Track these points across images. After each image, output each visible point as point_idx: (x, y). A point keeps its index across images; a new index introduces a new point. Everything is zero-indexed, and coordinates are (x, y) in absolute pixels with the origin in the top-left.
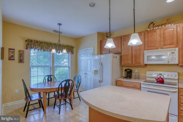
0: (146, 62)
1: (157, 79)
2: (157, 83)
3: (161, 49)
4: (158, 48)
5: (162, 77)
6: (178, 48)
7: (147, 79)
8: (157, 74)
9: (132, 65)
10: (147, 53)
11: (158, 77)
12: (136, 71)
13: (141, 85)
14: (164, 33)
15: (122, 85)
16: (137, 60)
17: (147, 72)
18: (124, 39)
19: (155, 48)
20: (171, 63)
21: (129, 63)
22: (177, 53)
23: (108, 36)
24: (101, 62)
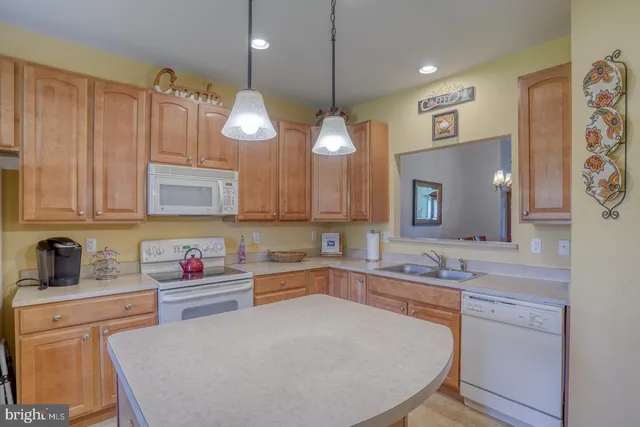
1: (187, 264)
2: (185, 277)
3: (198, 167)
4: (191, 162)
5: (197, 256)
6: (236, 173)
7: (145, 270)
8: (176, 249)
9: (89, 221)
10: (161, 176)
11: (189, 256)
12: (91, 245)
13: (157, 296)
14: (207, 121)
15: (55, 324)
16: (114, 198)
17: (145, 246)
18: (40, 84)
19: (182, 160)
20: (225, 213)
21: (71, 210)
22: (236, 185)
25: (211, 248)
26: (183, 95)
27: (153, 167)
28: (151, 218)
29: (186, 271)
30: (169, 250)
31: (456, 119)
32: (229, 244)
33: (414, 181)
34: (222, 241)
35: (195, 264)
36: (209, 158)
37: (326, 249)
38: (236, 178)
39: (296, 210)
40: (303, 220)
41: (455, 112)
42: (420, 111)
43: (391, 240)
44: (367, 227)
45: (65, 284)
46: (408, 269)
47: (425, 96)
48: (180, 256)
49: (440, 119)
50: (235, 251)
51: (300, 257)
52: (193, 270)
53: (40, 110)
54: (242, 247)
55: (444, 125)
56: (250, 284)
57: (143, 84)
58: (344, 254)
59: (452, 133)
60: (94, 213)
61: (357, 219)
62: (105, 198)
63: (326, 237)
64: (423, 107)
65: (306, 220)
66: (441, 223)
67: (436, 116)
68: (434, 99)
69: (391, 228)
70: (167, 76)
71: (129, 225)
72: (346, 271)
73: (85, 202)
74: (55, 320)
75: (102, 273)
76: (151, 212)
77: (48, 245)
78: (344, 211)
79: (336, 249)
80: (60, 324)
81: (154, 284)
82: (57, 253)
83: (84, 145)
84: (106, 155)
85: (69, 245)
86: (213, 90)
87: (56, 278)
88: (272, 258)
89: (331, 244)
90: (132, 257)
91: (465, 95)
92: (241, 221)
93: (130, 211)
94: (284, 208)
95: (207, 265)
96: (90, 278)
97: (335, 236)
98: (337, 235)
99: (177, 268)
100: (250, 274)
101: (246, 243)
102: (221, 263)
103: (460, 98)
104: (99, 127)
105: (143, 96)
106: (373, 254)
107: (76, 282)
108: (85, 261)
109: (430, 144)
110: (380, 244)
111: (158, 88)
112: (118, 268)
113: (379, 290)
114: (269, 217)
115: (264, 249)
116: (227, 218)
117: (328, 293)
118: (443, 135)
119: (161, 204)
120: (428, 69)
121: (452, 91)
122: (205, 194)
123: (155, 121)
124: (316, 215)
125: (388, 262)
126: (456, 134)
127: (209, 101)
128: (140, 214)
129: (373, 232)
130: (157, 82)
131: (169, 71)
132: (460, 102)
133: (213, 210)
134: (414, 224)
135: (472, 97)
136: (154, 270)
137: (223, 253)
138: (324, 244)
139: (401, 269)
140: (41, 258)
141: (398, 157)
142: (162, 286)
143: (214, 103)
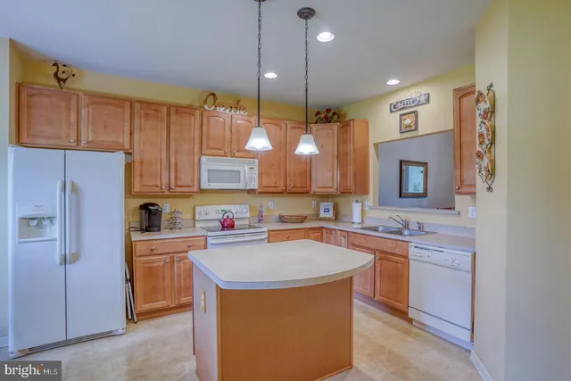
0: (204, 185)
1: (224, 222)
2: (223, 230)
3: (231, 157)
4: (227, 154)
5: (231, 216)
6: (257, 161)
7: (198, 225)
8: (217, 211)
9: (167, 193)
10: (208, 164)
11: (225, 217)
12: (166, 207)
13: (206, 240)
14: (238, 125)
15: (152, 252)
16: (181, 179)
17: (198, 209)
18: (143, 112)
19: (222, 153)
20: (249, 187)
21: (157, 186)
22: (256, 168)
23: (63, 76)
24: (73, 184)
25: (239, 211)
26: (222, 109)
27: (204, 158)
28: (202, 191)
29: (223, 226)
30: (212, 212)
31: (417, 117)
32: (251, 209)
33: (401, 161)
34: (247, 207)
35: (229, 222)
36: (239, 151)
37: (323, 215)
38: (257, 163)
39: (298, 185)
40: (304, 192)
41: (415, 113)
42: (391, 111)
43: (371, 208)
44: (352, 198)
45: (154, 231)
46: (380, 229)
47: (394, 100)
48: (220, 216)
49: (405, 117)
50: (257, 214)
51: (303, 219)
52: (228, 225)
53: (142, 127)
54: (261, 212)
55: (408, 121)
56: (265, 236)
57: (197, 104)
58: (337, 218)
59: (413, 128)
60: (170, 189)
61: (345, 192)
62: (176, 178)
63: (324, 205)
64: (394, 108)
65: (307, 193)
66: (427, 196)
67: (401, 115)
68: (401, 102)
69: (371, 200)
70: (211, 98)
71: (188, 196)
72: (335, 230)
73: (165, 181)
74: (152, 250)
75: (173, 226)
76: (202, 188)
77: (145, 207)
78: (335, 185)
79: (330, 215)
80: (155, 252)
81: (204, 233)
82: (150, 212)
83: (164, 147)
84: (176, 152)
85: (156, 208)
86: (241, 103)
87: (149, 227)
88: (282, 219)
89: (327, 210)
90: (189, 216)
91: (423, 99)
92: (260, 193)
93: (190, 186)
94: (290, 185)
95: (237, 223)
96: (165, 228)
97: (330, 205)
98: (331, 204)
99: (218, 224)
100: (265, 229)
101: (264, 209)
102: (246, 222)
103: (419, 101)
104: (172, 135)
105: (198, 113)
106: (357, 218)
107: (159, 230)
108: (164, 218)
109: (398, 136)
110: (363, 211)
111: (206, 107)
112: (183, 222)
113: (357, 244)
114: (279, 190)
115: (277, 213)
116: (251, 191)
117: (322, 241)
118: (407, 129)
119: (209, 182)
120: (393, 82)
121: (413, 96)
122: (236, 175)
123: (205, 128)
124: (314, 189)
125: (368, 224)
126: (416, 129)
127: (238, 112)
128: (195, 189)
129: (357, 202)
130: (205, 102)
131: (213, 94)
132: (418, 105)
133: (241, 186)
134: (400, 196)
135: (428, 101)
136: (203, 225)
137: (248, 215)
138: (322, 211)
139: (375, 229)
140: (141, 214)
141: (376, 145)
142: (209, 234)
143: (242, 113)
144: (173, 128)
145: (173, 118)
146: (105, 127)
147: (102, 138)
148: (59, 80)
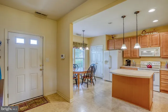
0: (140, 55)
1: (148, 66)
3: (150, 47)
6: (160, 47)
8: (147, 63)
12: (133, 61)
14: (152, 38)
17: (141, 62)
19: (146, 46)
23: (113, 37)
24: (111, 56)
34: (160, 62)
36: (152, 45)
56: (159, 71)
77: (127, 61)
93: (136, 56)
96: (132, 66)
100: (159, 69)
107: (130, 66)
128: (138, 56)
131: (145, 30)
144: (132, 42)
145: (132, 40)
146: (119, 45)
147: (118, 47)
148: (113, 38)
